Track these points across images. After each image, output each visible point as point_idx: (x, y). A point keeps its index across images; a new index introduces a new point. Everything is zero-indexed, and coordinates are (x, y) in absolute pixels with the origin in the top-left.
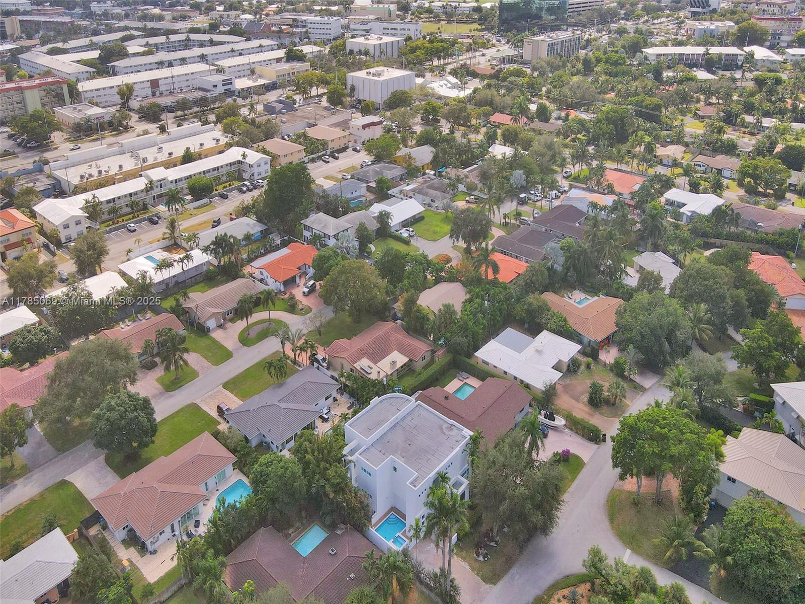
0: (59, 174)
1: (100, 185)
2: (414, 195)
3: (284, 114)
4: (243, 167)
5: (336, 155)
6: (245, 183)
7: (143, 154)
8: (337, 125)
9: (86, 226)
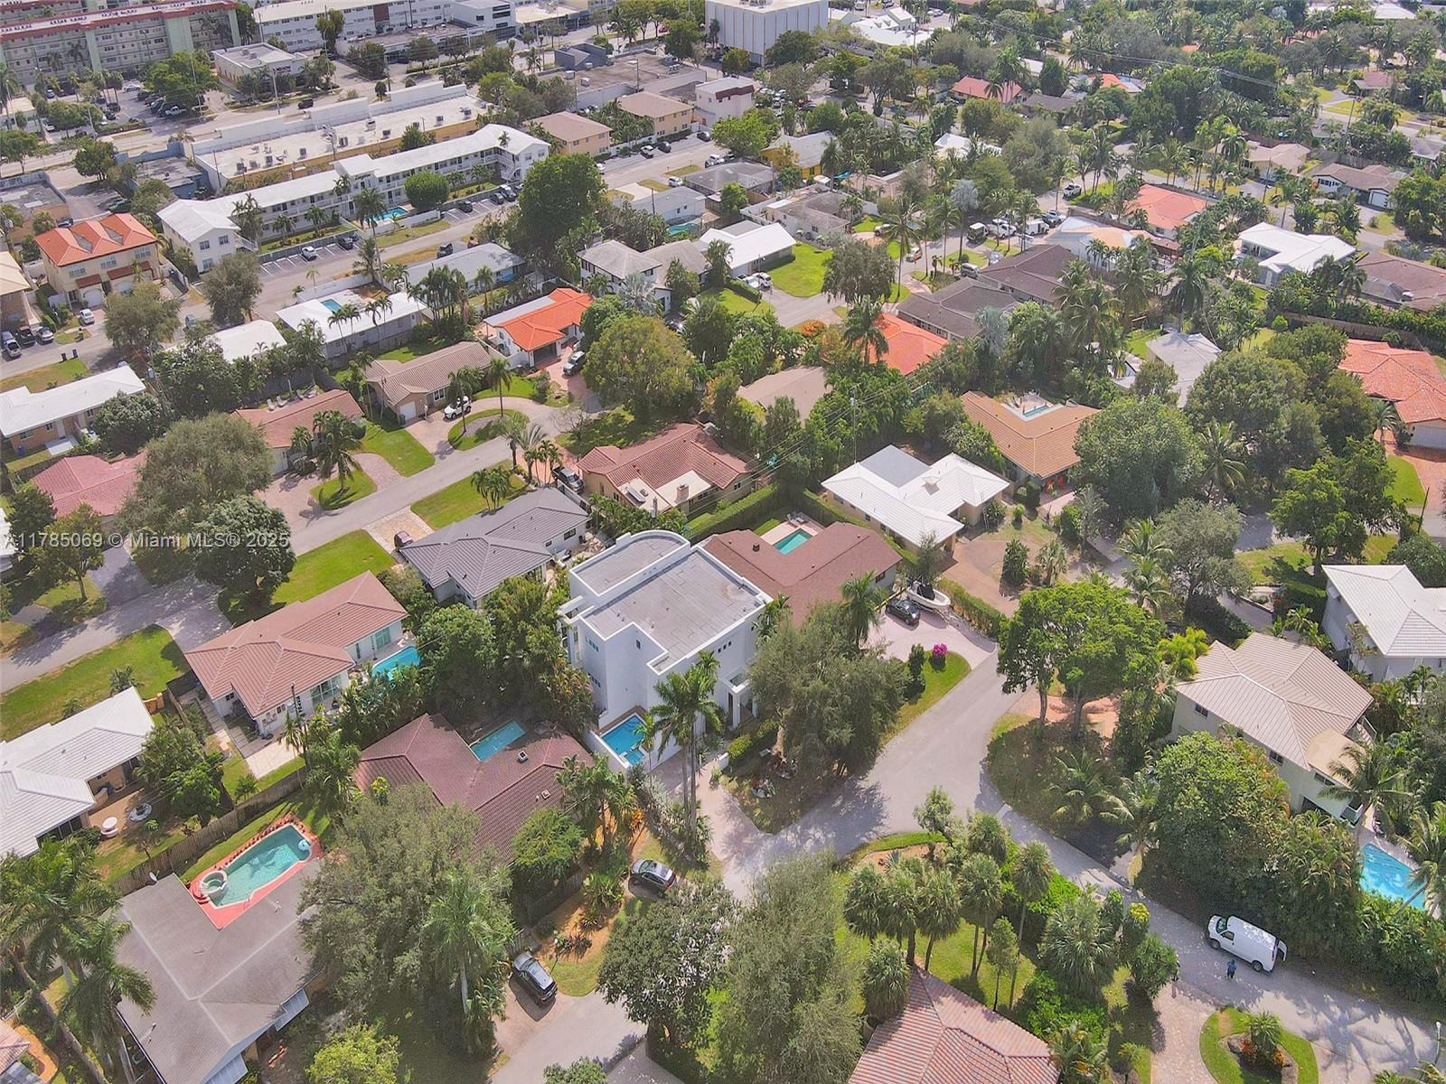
0: (206, 160)
1: (267, 180)
2: (785, 217)
3: (588, 70)
4: (502, 159)
5: (668, 145)
6: (503, 186)
7: (341, 131)
8: (675, 92)
9: (237, 246)
